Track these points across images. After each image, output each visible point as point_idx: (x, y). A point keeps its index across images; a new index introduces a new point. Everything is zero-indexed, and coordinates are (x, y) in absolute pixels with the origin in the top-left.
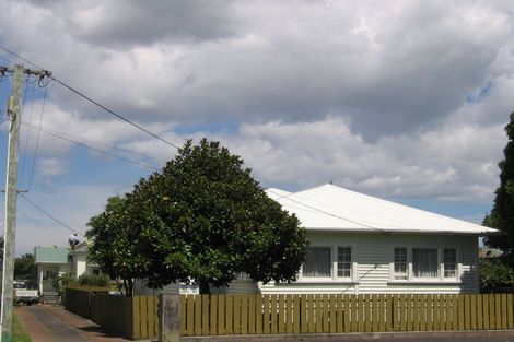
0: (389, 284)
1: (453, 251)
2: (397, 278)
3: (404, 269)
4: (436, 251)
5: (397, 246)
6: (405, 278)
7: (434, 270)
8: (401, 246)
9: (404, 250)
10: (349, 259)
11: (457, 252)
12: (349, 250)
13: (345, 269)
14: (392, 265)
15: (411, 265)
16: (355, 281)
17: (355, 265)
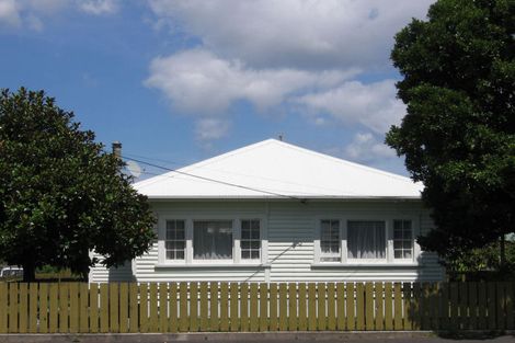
0: (313, 268)
1: (408, 223)
2: (327, 259)
3: (336, 248)
4: (384, 222)
5: (325, 217)
6: (339, 259)
7: (380, 248)
8: (332, 217)
9: (336, 223)
10: (257, 235)
11: (413, 224)
12: (256, 223)
13: (252, 250)
14: (317, 243)
15: (344, 243)
16: (265, 264)
17: (265, 243)
